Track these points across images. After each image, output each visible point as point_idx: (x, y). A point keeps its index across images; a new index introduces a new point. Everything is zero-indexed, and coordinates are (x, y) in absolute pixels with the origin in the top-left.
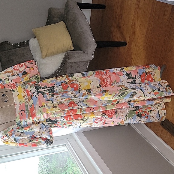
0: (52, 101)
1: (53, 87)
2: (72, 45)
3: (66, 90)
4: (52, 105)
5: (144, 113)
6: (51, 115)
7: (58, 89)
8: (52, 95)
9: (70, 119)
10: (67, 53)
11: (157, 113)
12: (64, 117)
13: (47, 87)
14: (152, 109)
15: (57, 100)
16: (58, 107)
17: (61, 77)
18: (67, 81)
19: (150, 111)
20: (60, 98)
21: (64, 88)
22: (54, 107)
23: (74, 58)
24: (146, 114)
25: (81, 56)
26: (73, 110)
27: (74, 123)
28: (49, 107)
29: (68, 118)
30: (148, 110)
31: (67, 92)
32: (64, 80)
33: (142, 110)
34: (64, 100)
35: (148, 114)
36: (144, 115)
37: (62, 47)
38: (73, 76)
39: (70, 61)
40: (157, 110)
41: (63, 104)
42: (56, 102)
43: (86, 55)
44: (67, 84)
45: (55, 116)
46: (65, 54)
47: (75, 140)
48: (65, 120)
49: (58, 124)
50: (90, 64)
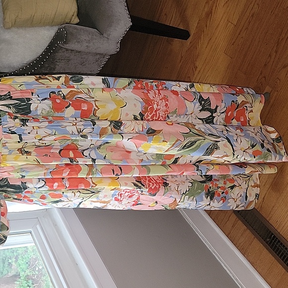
0: (20, 135)
1: (29, 99)
2: (76, 14)
3: (59, 114)
4: (20, 146)
5: (219, 190)
6: (12, 171)
7: (39, 106)
8: (22, 120)
9: (58, 186)
10: (64, 28)
11: (244, 192)
12: (46, 181)
13: (11, 98)
14: (236, 183)
15: (34, 136)
16: (34, 153)
17: (51, 79)
18: (65, 91)
19: (232, 188)
20: (42, 132)
21: (57, 108)
22: (22, 151)
23: (79, 42)
24: (223, 193)
25: (94, 41)
26: (73, 166)
27: (66, 197)
28: (10, 152)
29: (56, 185)
30: (229, 184)
31: (62, 118)
32: (59, 87)
33: (218, 183)
34: (54, 137)
35: (227, 193)
36: (219, 195)
37: (54, 13)
38: (81, 80)
39: (67, 46)
40: (244, 186)
41: (48, 147)
42: (30, 139)
43: (103, 40)
44: (64, 97)
45: (23, 177)
46: (59, 29)
47: (55, 225)
48: (46, 188)
49: (27, 195)
50: (107, 62)
